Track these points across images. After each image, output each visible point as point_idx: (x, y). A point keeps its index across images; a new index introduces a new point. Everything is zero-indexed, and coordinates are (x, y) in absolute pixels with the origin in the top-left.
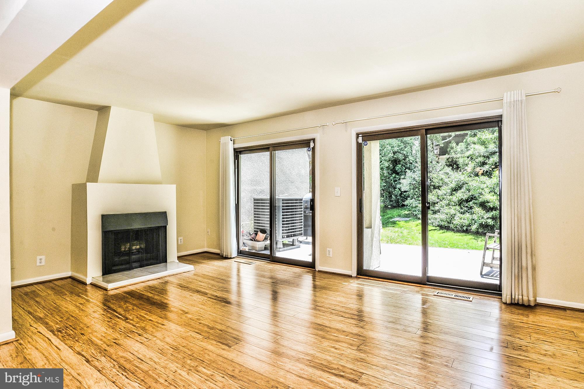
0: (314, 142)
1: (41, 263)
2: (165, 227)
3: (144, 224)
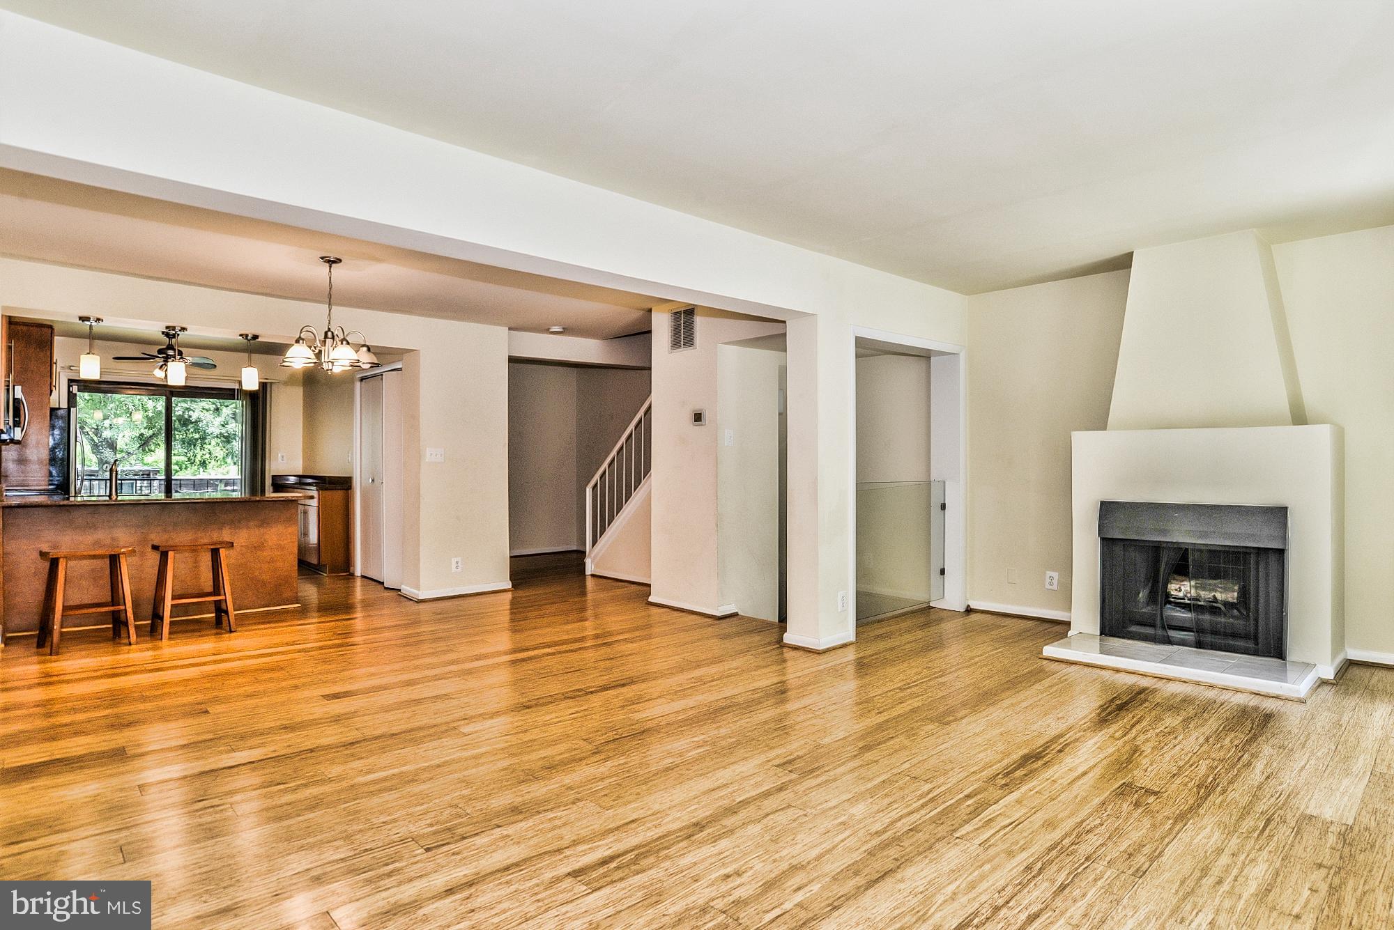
1: (1051, 584)
2: (1281, 553)
3: (1203, 535)
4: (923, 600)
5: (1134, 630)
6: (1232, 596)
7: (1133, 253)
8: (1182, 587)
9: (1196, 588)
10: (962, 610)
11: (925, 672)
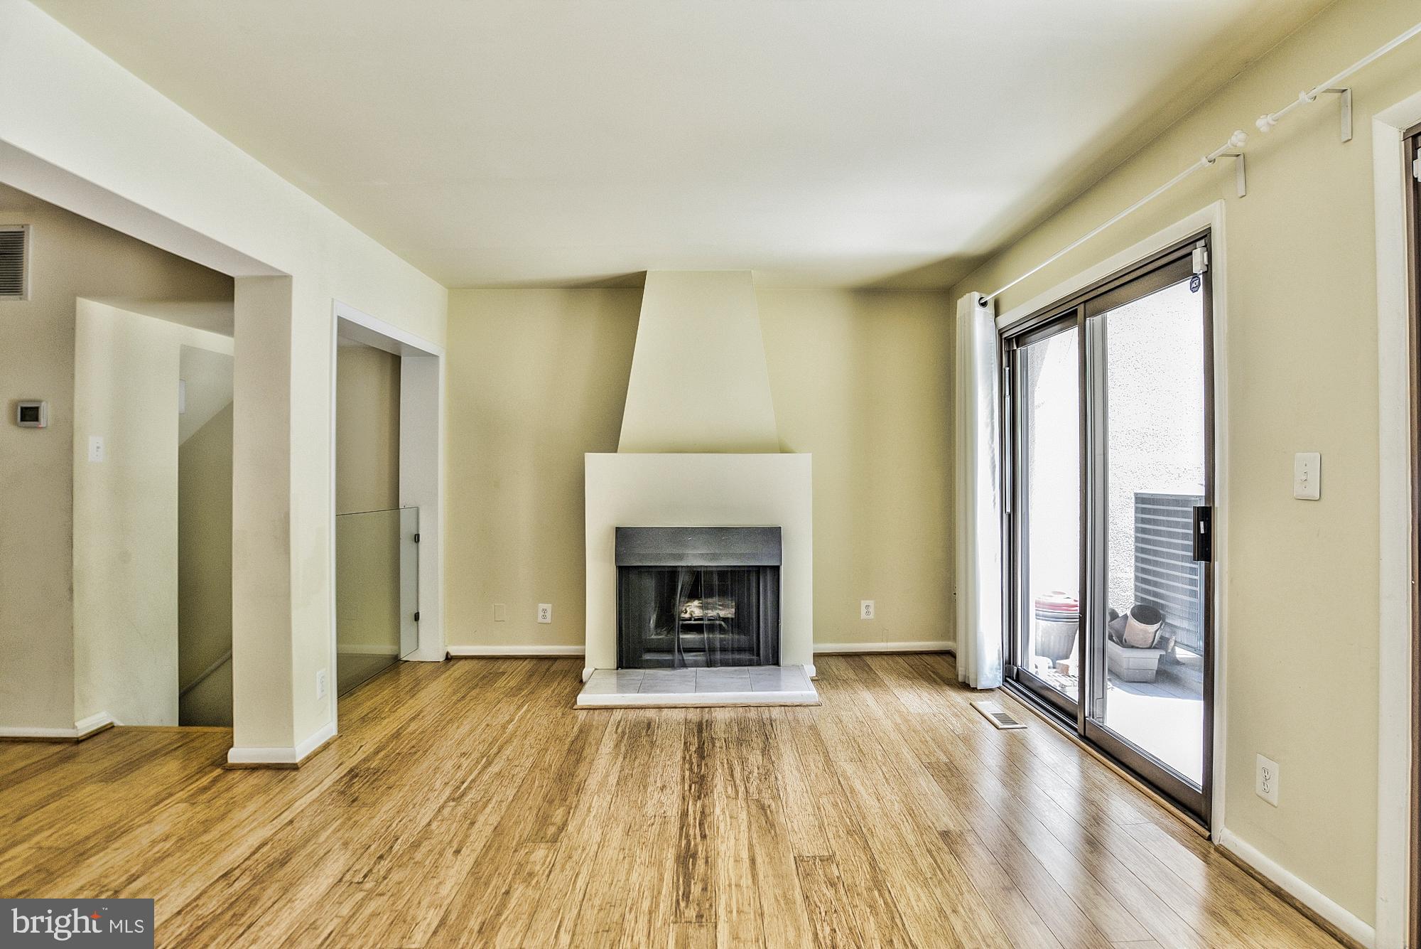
0: (1208, 248)
1: (544, 617)
2: (776, 569)
3: (714, 556)
4: (390, 653)
5: (649, 658)
6: (729, 613)
7: (646, 272)
8: (688, 609)
9: (701, 607)
10: (442, 659)
11: (465, 763)
